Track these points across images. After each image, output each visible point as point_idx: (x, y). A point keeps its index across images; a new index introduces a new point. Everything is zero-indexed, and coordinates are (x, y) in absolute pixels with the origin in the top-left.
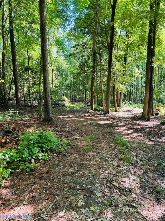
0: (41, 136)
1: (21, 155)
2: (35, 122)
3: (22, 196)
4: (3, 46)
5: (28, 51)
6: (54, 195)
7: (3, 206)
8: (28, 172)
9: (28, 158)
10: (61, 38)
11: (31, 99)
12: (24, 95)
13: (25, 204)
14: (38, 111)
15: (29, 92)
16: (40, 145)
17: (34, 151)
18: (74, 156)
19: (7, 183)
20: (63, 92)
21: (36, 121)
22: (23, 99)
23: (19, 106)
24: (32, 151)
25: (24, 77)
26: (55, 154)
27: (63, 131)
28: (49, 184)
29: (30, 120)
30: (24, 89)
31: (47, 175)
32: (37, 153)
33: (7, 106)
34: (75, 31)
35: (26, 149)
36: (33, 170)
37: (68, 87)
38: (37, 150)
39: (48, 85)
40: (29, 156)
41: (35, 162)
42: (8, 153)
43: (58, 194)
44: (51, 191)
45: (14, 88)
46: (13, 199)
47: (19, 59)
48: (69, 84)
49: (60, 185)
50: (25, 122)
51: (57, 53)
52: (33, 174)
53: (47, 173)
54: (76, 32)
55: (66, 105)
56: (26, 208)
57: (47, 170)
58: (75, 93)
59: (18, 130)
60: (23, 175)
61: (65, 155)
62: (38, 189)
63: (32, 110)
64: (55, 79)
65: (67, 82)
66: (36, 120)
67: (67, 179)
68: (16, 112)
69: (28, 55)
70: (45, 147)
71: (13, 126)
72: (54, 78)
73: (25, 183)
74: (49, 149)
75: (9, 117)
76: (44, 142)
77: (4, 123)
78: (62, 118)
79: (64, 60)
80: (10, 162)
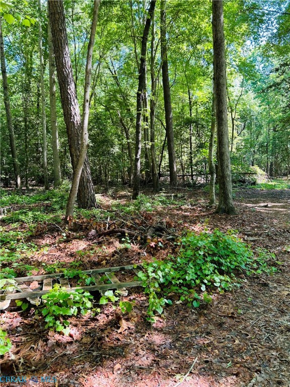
0: (217, 242)
1: (183, 275)
2: (202, 214)
3: (186, 355)
4: (152, 91)
5: (189, 93)
6: (249, 369)
7: (155, 365)
8: (196, 309)
9: (195, 282)
10: (250, 58)
11: (194, 174)
12: (182, 166)
13: (192, 371)
14: (206, 194)
15: (191, 162)
16: (216, 259)
17: (205, 269)
18: (287, 289)
19: (161, 322)
20: (251, 159)
21: (204, 212)
22: (181, 173)
23: (175, 185)
24: (201, 269)
25: (182, 137)
26: (246, 281)
27: (256, 235)
28: (237, 342)
29: (194, 209)
30: (183, 157)
31: (233, 322)
32: (211, 273)
33: (157, 185)
34: (280, 38)
35: (191, 265)
36: (204, 306)
37: (263, 148)
38: (211, 269)
39: (227, 146)
40: (197, 279)
41: (208, 292)
42: (162, 268)
43: (257, 368)
44: (243, 359)
45: (167, 156)
46: (172, 357)
47: (175, 108)
48: (263, 143)
49: (260, 350)
50: (186, 213)
51: (242, 87)
52: (205, 315)
53: (232, 317)
54: (281, 41)
55: (259, 182)
56: (196, 381)
57: (232, 311)
58: (276, 158)
59: (175, 227)
60: (187, 312)
61: (265, 285)
62: (216, 348)
63: (196, 192)
64: (236, 136)
65: (261, 139)
66: (205, 210)
67: (276, 338)
68: (171, 196)
69: (189, 98)
70: (226, 264)
71: (167, 219)
72: (235, 134)
73: (191, 329)
74: (232, 269)
75: (160, 204)
76: (224, 254)
77: (153, 214)
78: (252, 207)
79: (254, 99)
80: (165, 285)
